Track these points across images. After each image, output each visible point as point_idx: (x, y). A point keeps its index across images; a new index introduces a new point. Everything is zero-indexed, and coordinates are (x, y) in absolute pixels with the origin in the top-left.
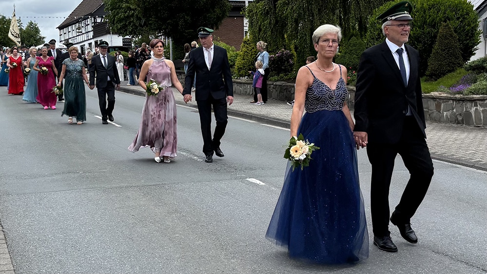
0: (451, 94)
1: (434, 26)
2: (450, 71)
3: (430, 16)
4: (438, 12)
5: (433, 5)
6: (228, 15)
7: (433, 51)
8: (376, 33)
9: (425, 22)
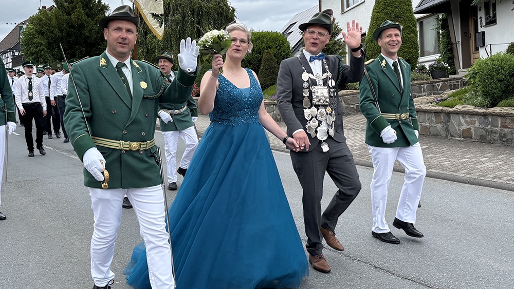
0: (272, 101)
1: (260, 53)
2: (272, 85)
4: (262, 43)
5: (259, 38)
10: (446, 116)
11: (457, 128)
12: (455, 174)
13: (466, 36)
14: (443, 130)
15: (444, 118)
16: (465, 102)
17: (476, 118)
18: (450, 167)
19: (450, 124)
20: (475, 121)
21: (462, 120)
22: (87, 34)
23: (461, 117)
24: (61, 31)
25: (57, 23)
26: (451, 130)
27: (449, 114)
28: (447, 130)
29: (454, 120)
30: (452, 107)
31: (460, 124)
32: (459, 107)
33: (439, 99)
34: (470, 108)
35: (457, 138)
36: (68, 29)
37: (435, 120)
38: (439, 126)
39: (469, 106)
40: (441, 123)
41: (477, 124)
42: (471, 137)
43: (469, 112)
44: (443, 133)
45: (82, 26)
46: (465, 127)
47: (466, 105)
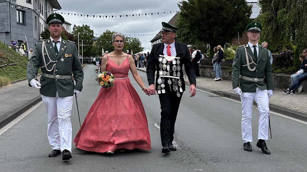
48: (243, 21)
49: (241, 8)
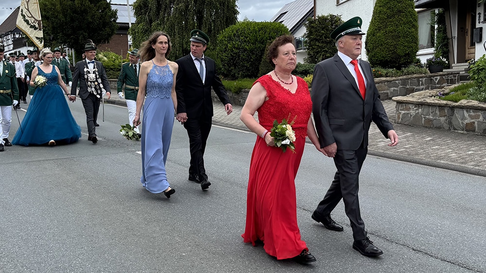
1: (262, 43)
3: (260, 36)
4: (265, 33)
5: (262, 28)
6: (116, 33)
7: (263, 60)
8: (224, 47)
9: (256, 40)
10: (450, 110)
11: (461, 122)
12: (463, 165)
13: (462, 31)
14: (446, 123)
15: (448, 112)
16: (469, 97)
17: (480, 113)
18: (458, 159)
19: (453, 118)
20: (479, 115)
21: (466, 114)
22: (90, 20)
23: (465, 112)
24: (65, 16)
25: (61, 8)
26: (454, 123)
27: (453, 108)
28: (450, 123)
29: (458, 114)
30: (456, 102)
31: (464, 118)
32: (464, 102)
33: (442, 93)
34: (475, 103)
35: (459, 131)
36: (72, 14)
37: (438, 113)
38: (443, 119)
39: (473, 101)
40: (444, 116)
41: (481, 118)
42: (474, 131)
43: (474, 107)
44: (446, 126)
45: (85, 12)
46: (468, 121)
47: (471, 100)
48: (110, 27)
49: (106, 12)
